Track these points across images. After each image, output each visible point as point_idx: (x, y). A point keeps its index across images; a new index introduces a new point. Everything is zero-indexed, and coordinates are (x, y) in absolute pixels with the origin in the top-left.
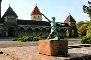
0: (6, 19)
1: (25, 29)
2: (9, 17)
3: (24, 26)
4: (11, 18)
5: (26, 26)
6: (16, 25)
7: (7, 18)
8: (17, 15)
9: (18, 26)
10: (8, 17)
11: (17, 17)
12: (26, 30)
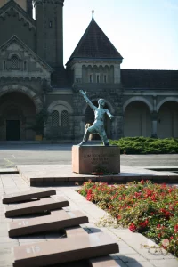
0: (81, 70)
1: (152, 109)
2: (90, 63)
3: (147, 97)
4: (98, 65)
5: (155, 94)
6: (115, 94)
7: (80, 66)
8: (118, 53)
9: (122, 96)
10: (87, 65)
11: (119, 59)
12: (154, 112)
